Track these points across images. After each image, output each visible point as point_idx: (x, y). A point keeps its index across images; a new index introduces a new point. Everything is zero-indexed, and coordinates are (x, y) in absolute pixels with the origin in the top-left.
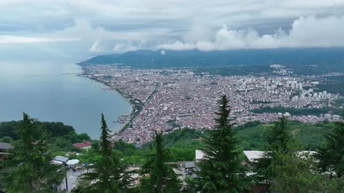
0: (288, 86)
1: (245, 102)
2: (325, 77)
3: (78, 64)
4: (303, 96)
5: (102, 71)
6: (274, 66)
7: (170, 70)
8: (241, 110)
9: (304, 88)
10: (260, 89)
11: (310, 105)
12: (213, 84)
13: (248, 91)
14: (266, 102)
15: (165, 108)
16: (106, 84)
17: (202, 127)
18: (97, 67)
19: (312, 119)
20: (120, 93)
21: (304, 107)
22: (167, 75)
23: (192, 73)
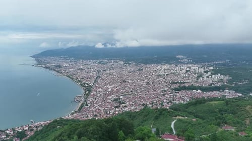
0: (193, 70)
1: (166, 83)
2: (214, 64)
3: (32, 56)
4: (205, 77)
5: (52, 62)
6: (179, 56)
7: (106, 61)
8: (166, 89)
9: (204, 72)
10: (174, 73)
11: (211, 84)
12: (139, 70)
13: (167, 75)
14: (181, 83)
15: (110, 90)
16: (58, 72)
17: (142, 103)
18: (48, 59)
19: (217, 94)
20: (71, 78)
21: (209, 85)
22: (103, 64)
23: (122, 63)
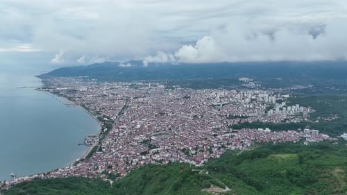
0: (261, 99)
1: (221, 116)
2: (292, 90)
3: (38, 76)
4: (277, 109)
5: (65, 84)
6: (243, 79)
7: (140, 84)
8: (220, 126)
9: (277, 101)
10: (234, 103)
11: (286, 120)
12: (186, 97)
13: (223, 105)
14: (243, 117)
15: (138, 126)
16: (69, 99)
17: (182, 148)
18: (60, 80)
19: (292, 135)
20: (87, 109)
21: (282, 121)
22: (136, 88)
23: (163, 86)
